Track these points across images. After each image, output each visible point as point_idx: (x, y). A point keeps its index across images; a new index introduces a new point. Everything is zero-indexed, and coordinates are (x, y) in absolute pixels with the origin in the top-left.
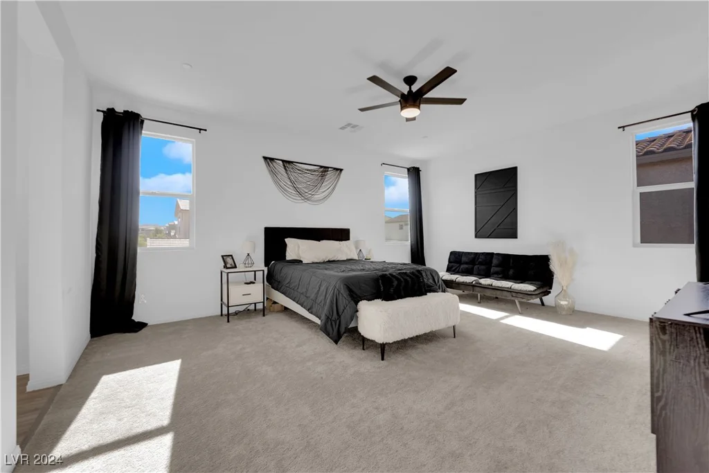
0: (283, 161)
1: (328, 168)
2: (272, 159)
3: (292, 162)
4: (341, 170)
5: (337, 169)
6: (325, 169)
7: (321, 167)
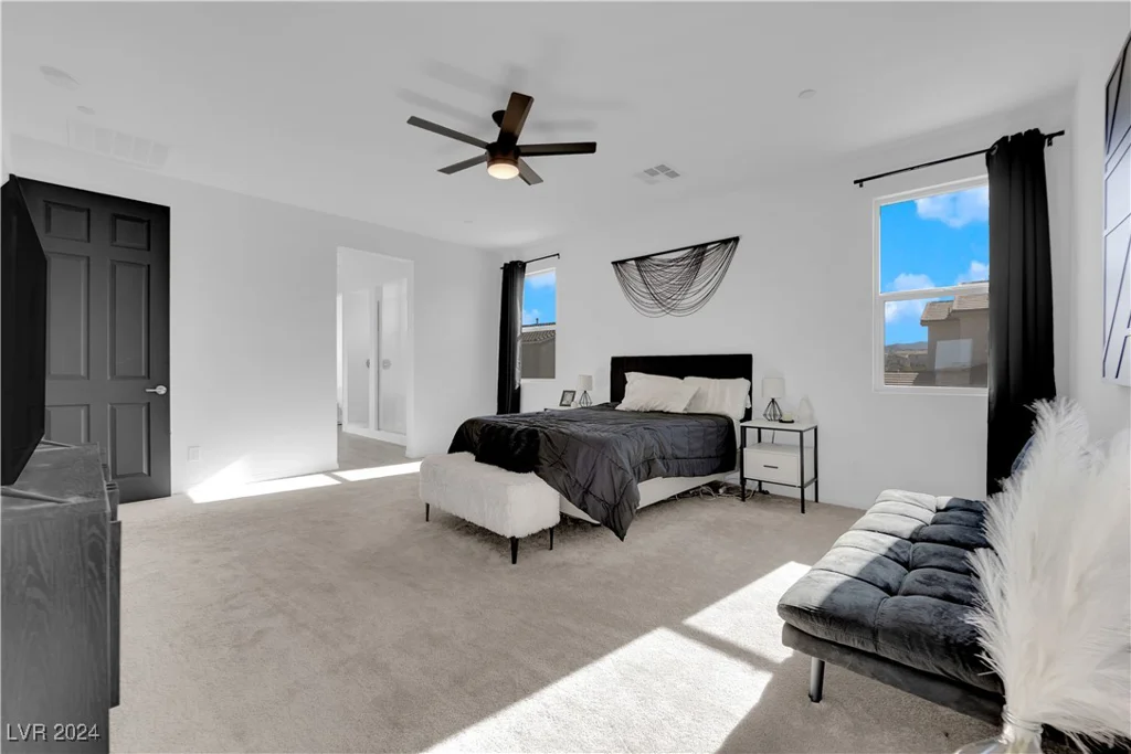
0: (636, 259)
1: (705, 245)
2: (623, 262)
3: (648, 257)
4: (736, 240)
5: (725, 242)
6: (700, 251)
7: (695, 247)
